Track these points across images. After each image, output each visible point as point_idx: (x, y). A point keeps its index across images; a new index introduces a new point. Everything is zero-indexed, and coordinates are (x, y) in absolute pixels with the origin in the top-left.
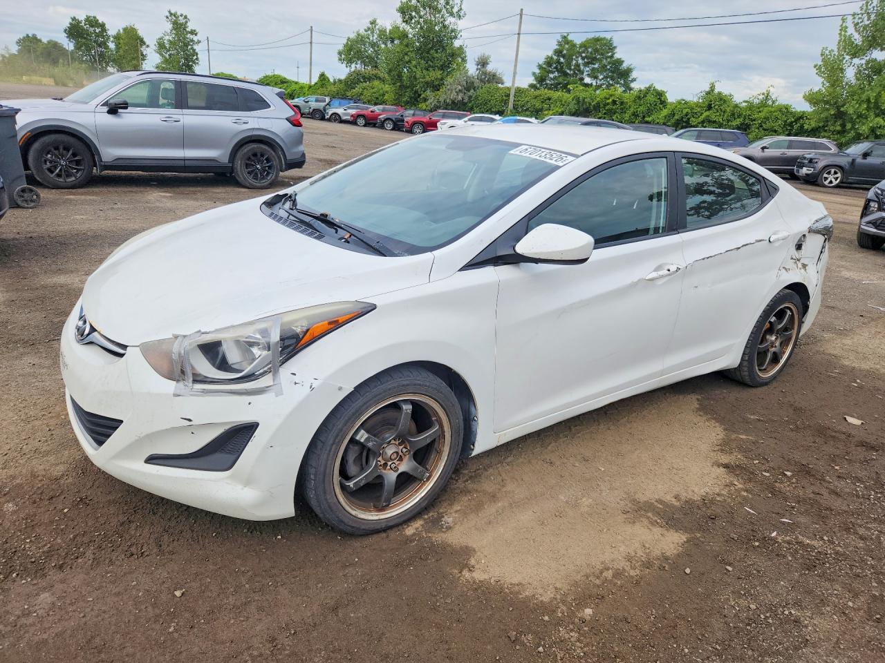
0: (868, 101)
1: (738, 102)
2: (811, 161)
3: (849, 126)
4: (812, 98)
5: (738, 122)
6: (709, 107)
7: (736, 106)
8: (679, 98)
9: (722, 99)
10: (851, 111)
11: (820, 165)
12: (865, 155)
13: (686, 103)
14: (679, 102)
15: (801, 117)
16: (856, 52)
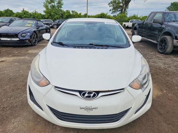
0: (54, 12)
1: (30, 12)
2: (51, 24)
3: (53, 17)
4: (45, 12)
5: (32, 17)
6: (25, 14)
7: (30, 13)
8: (17, 12)
9: (27, 12)
10: (52, 14)
11: (53, 24)
12: (59, 22)
13: (19, 13)
14: (17, 13)
15: (44, 16)
16: (50, 3)
